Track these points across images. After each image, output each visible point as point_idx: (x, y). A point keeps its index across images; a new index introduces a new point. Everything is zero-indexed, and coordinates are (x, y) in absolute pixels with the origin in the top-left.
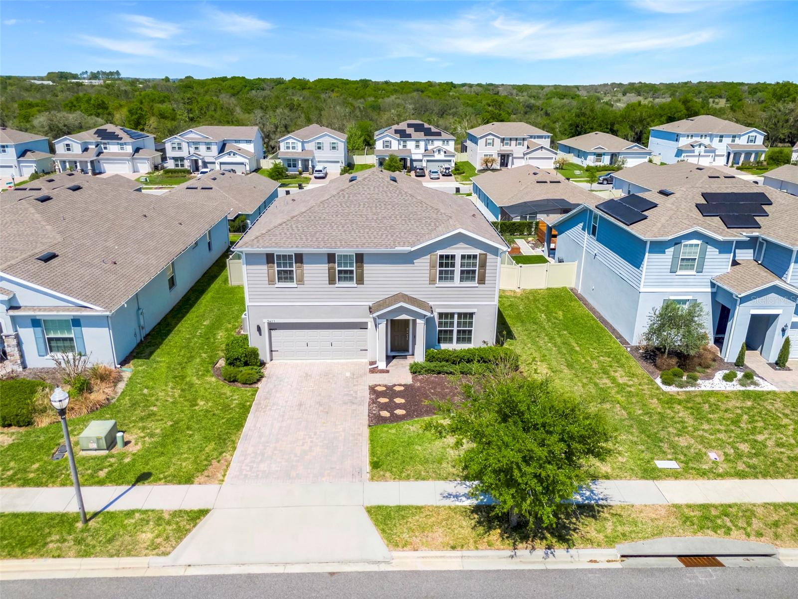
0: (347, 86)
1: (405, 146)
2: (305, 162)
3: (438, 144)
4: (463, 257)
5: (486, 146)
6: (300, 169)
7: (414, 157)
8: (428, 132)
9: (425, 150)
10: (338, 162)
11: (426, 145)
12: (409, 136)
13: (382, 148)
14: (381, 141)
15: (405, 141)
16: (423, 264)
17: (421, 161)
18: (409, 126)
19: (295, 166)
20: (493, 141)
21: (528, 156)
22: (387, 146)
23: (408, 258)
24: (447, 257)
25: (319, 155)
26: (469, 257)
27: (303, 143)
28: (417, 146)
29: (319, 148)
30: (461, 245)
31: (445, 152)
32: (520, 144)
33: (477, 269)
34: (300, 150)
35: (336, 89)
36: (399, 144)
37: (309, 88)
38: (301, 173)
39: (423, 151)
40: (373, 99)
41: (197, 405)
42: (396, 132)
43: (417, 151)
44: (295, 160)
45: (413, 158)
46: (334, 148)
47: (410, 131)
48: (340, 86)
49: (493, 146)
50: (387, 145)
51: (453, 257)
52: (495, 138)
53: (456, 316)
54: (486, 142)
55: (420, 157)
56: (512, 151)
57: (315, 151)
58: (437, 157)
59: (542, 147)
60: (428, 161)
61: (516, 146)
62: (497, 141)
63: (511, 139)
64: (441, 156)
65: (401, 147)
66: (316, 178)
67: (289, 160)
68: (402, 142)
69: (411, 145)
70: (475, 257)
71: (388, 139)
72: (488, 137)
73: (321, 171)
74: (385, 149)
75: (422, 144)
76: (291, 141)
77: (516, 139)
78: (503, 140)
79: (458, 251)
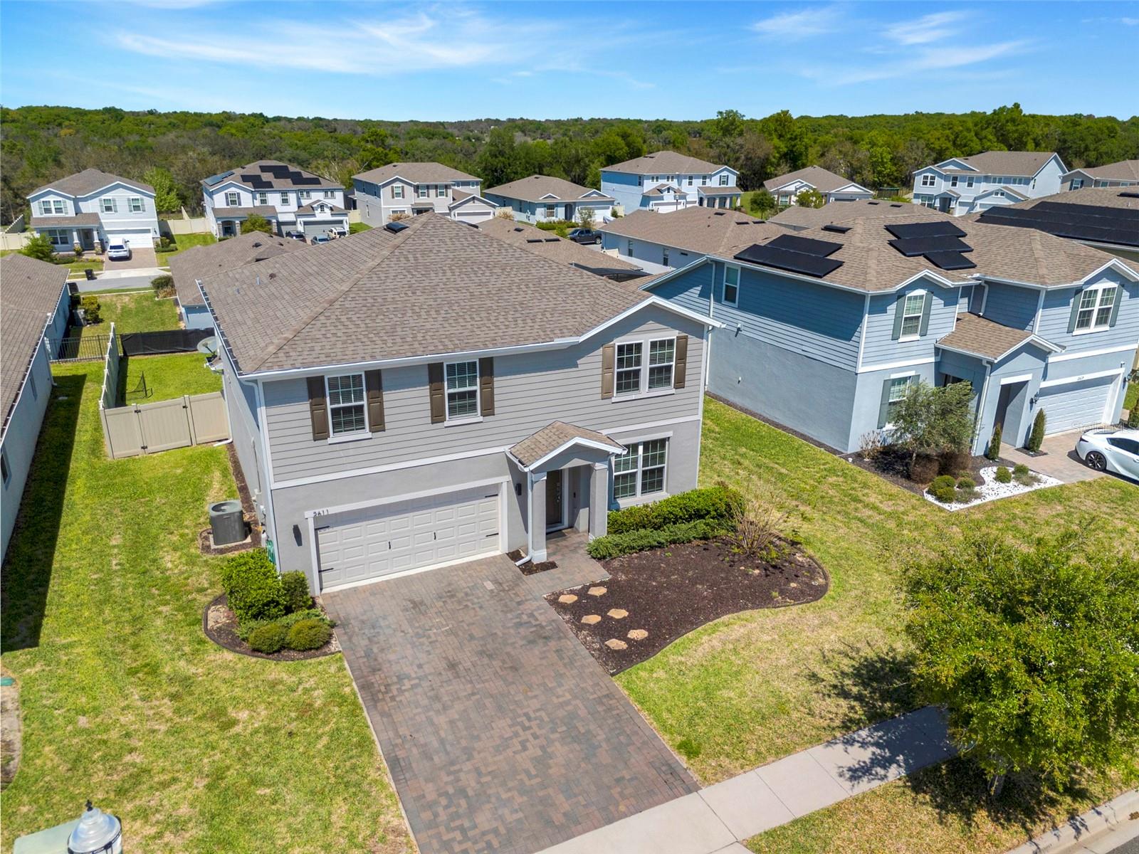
0: (85, 118)
1: (263, 201)
2: (86, 235)
3: (317, 196)
4: (654, 345)
6: (78, 247)
7: (282, 218)
8: (297, 179)
9: (299, 207)
10: (148, 231)
11: (299, 199)
12: (269, 185)
13: (224, 206)
14: (222, 195)
15: (263, 194)
16: (592, 364)
17: (294, 223)
18: (264, 169)
19: (65, 241)
20: (403, 191)
21: (457, 211)
22: (233, 202)
23: (566, 358)
24: (630, 347)
25: (107, 220)
26: (662, 343)
27: (76, 201)
28: (285, 201)
29: (108, 209)
30: (651, 325)
31: (331, 209)
32: (442, 194)
33: (673, 363)
34: (72, 213)
35: (67, 123)
36: (254, 198)
38: (79, 254)
39: (296, 209)
40: (137, 138)
41: (234, 723)
42: (245, 178)
43: (285, 208)
44: (63, 231)
45: (280, 220)
46: (137, 208)
47: (267, 177)
48: (72, 117)
49: (403, 197)
50: (233, 200)
51: (639, 346)
52: (406, 186)
53: (641, 448)
54: (393, 191)
55: (291, 218)
56: (432, 204)
57: (101, 215)
58: (320, 216)
59: (474, 198)
60: (306, 223)
61: (437, 196)
62: (409, 191)
63: (428, 187)
64: (326, 215)
65: (257, 203)
66: (112, 259)
67: (52, 232)
68: (258, 195)
69: (274, 199)
70: (671, 342)
71: (233, 190)
72: (394, 185)
73: (121, 247)
74: (231, 206)
75: (292, 197)
76: (51, 198)
77: (436, 187)
78: (417, 188)
79: (645, 337)
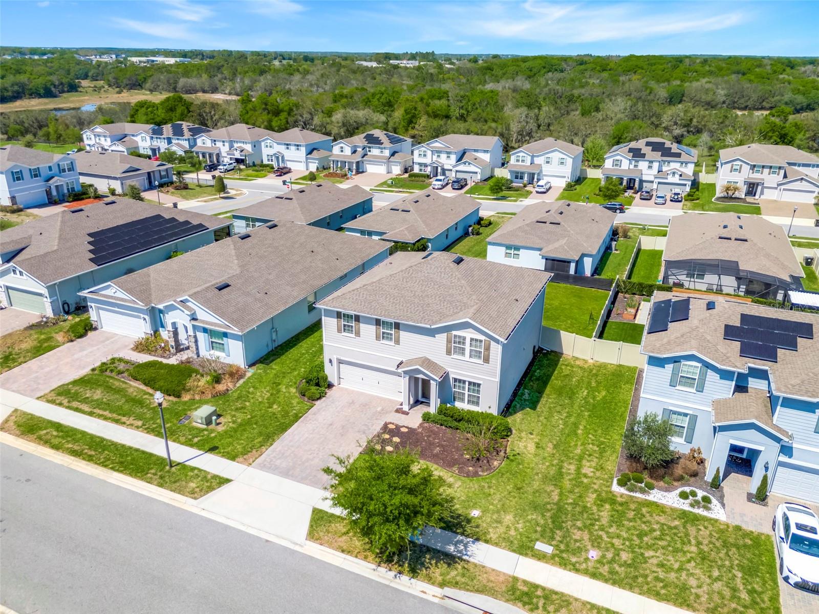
1: (636, 166)
2: (532, 176)
3: (675, 166)
4: (472, 340)
5: (731, 172)
6: (525, 182)
7: (644, 178)
8: (667, 152)
9: (659, 172)
10: (565, 177)
11: (660, 166)
12: (643, 156)
13: (611, 167)
14: (611, 160)
15: (637, 161)
16: (442, 338)
17: (652, 182)
18: (648, 144)
19: (522, 178)
20: (741, 168)
21: (783, 187)
22: (617, 165)
23: (431, 333)
24: (460, 337)
25: (546, 169)
26: (476, 340)
27: (533, 157)
29: (548, 162)
30: (470, 330)
31: (681, 175)
32: (774, 173)
33: (483, 351)
34: (528, 163)
36: (630, 163)
37: (610, 70)
38: (525, 186)
39: (656, 173)
42: (631, 150)
43: (650, 172)
44: (523, 173)
46: (562, 163)
47: (647, 150)
49: (740, 172)
50: (617, 163)
51: (464, 338)
52: (744, 164)
53: (467, 383)
54: (732, 167)
55: (651, 178)
56: (763, 180)
57: (543, 165)
58: (671, 179)
59: (802, 179)
60: (659, 183)
61: (769, 174)
62: (746, 168)
63: (763, 167)
64: (676, 179)
65: (632, 167)
66: (537, 192)
67: (517, 173)
68: (633, 162)
69: (643, 165)
70: (481, 341)
71: (618, 158)
72: (734, 163)
73: (542, 186)
74: (614, 167)
75: (656, 165)
76: (521, 154)
77: (771, 167)
78: (753, 167)
79: (468, 334)
